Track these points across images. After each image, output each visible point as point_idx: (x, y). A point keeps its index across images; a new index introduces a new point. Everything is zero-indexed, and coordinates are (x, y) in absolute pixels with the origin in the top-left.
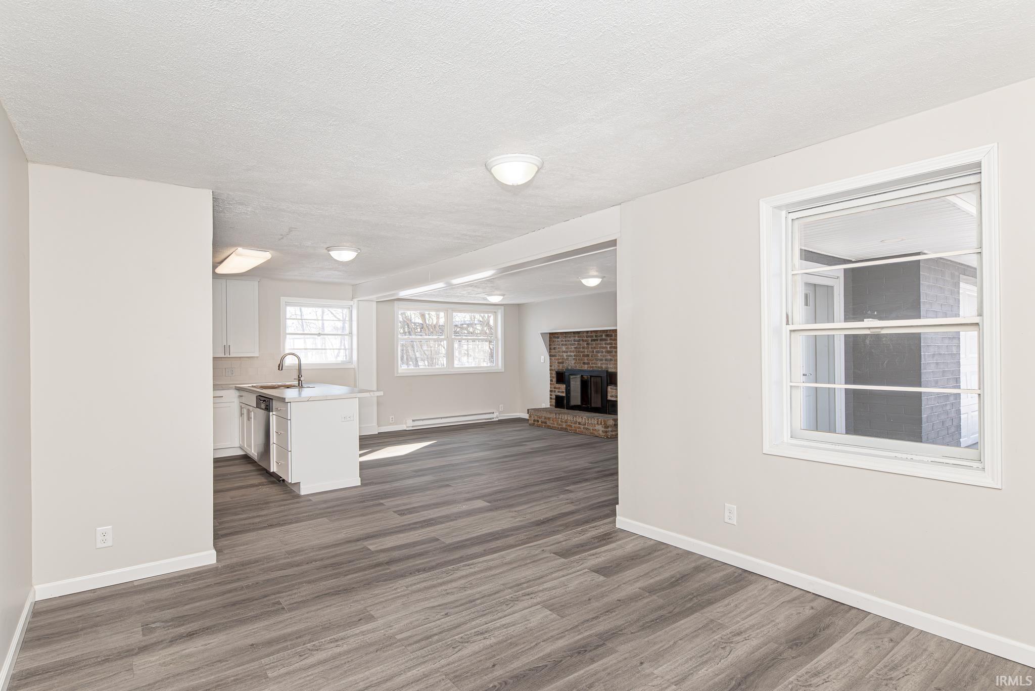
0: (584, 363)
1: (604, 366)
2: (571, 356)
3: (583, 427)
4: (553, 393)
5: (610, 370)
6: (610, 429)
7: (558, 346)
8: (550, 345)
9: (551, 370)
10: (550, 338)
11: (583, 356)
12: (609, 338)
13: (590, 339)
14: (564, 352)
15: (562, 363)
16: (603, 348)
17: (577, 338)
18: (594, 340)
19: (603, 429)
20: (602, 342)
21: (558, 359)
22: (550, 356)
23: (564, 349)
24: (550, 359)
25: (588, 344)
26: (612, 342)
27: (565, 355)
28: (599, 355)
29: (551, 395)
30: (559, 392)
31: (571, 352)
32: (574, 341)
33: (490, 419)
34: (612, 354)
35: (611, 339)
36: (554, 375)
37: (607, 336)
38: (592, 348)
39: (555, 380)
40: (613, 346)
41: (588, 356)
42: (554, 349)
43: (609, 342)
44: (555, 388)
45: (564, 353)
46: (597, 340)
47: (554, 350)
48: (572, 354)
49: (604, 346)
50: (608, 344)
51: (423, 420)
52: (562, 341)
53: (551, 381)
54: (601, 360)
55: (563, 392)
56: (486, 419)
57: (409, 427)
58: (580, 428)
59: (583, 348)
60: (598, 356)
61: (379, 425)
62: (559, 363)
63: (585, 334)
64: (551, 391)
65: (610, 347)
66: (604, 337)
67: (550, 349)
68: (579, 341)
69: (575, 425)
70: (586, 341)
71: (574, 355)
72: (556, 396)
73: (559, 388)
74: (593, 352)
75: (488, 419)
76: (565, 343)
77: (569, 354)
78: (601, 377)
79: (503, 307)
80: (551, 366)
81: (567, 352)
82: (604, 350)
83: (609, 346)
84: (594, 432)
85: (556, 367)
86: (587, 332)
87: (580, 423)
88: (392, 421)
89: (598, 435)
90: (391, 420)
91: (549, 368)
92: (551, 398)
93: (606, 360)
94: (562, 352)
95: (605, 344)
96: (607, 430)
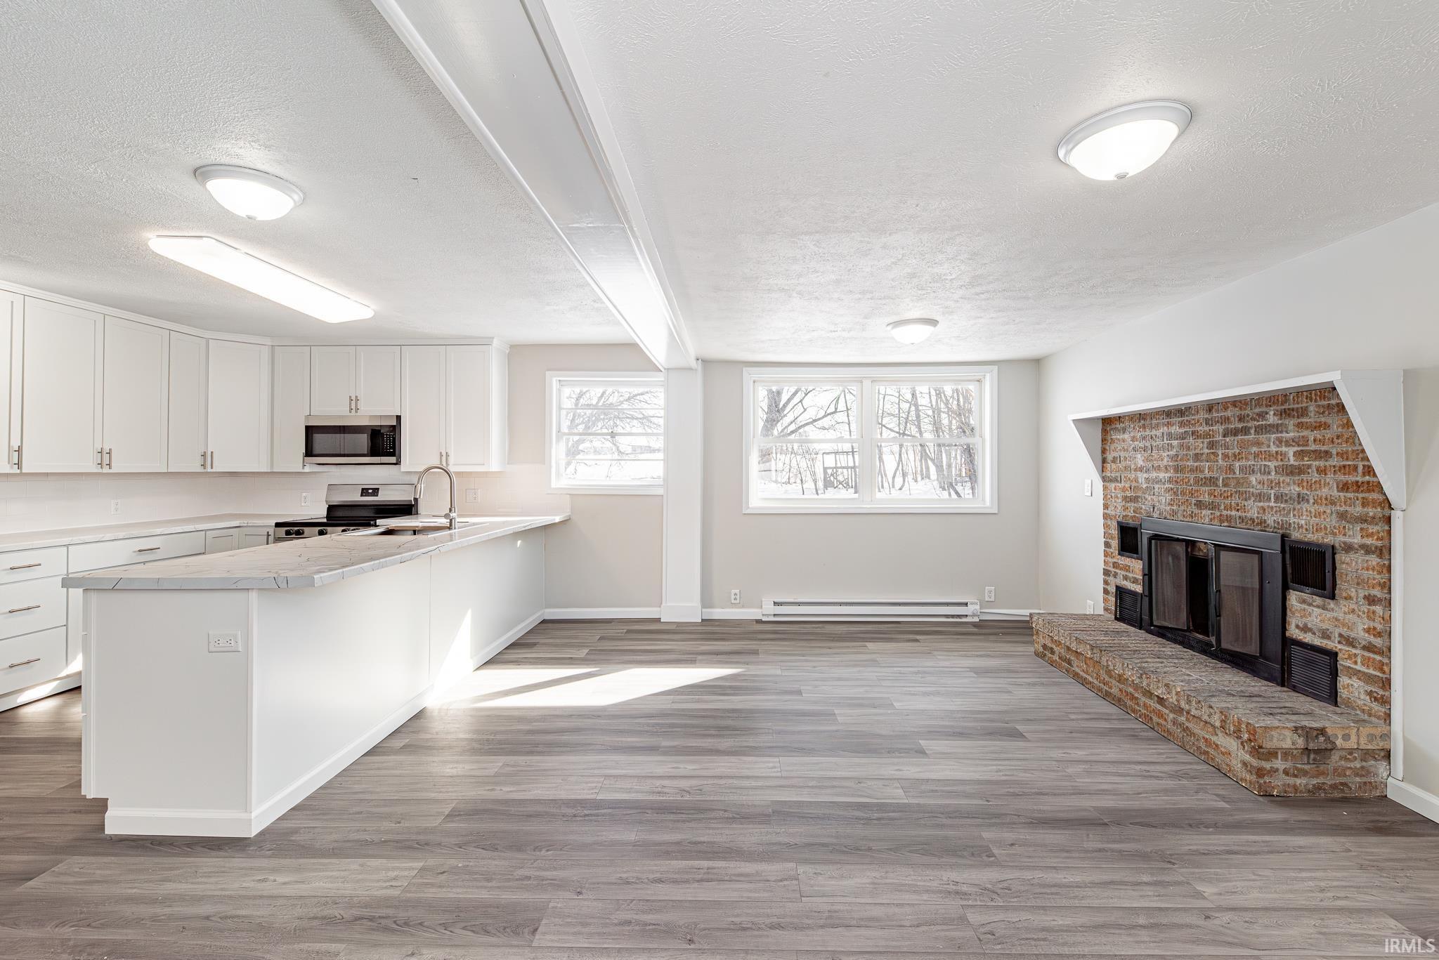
0: (1199, 505)
1: (1271, 519)
2: (1159, 481)
3: (1172, 716)
4: (1111, 579)
5: (1296, 535)
6: (1279, 764)
7: (1123, 454)
8: (1104, 451)
9: (1106, 516)
10: (1105, 432)
11: (1197, 481)
12: (1291, 423)
13: (1220, 428)
14: (1141, 469)
15: (1135, 499)
16: (1270, 456)
17: (1175, 429)
18: (1235, 432)
19: (1247, 757)
20: (1263, 438)
21: (1124, 490)
22: (1104, 479)
23: (1140, 463)
24: (1105, 488)
25: (1212, 445)
26: (1305, 433)
27: (1142, 477)
28: (1253, 479)
29: (1106, 582)
30: (1126, 578)
31: (1158, 468)
32: (1170, 436)
33: (959, 616)
34: (1304, 477)
35: (1300, 426)
36: (1115, 532)
37: (1285, 413)
38: (1226, 456)
39: (1115, 543)
40: (1313, 447)
41: (1212, 481)
42: (1114, 461)
43: (1292, 434)
44: (1115, 565)
45: (1139, 474)
46: (1245, 431)
47: (1114, 466)
48: (1162, 475)
49: (1273, 449)
50: (1288, 444)
51: (799, 604)
52: (1134, 439)
53: (1107, 545)
54: (1260, 497)
55: (1135, 581)
56: (947, 616)
57: (768, 615)
58: (1160, 715)
59: (1197, 457)
60: (1249, 484)
61: (706, 602)
62: (1125, 498)
63: (1203, 415)
64: (1106, 573)
65: (1299, 455)
66: (1272, 419)
67: (1104, 461)
68: (1182, 437)
69: (1149, 702)
70: (1207, 435)
71: (1170, 481)
72: (1118, 588)
73: (1127, 568)
74: (1231, 469)
75: (953, 616)
76: (1141, 445)
77: (1154, 475)
78: (1260, 553)
79: (995, 368)
80: (1106, 507)
81: (1148, 471)
82: (1272, 464)
83: (1291, 451)
84: (1212, 751)
85: (1118, 510)
86: (1210, 406)
87: (1161, 701)
88: (735, 599)
89: (1224, 768)
90: (733, 597)
91: (1101, 511)
92: (1106, 592)
93: (1278, 498)
94: (1135, 470)
95: (1280, 441)
96: (1267, 765)
